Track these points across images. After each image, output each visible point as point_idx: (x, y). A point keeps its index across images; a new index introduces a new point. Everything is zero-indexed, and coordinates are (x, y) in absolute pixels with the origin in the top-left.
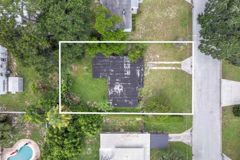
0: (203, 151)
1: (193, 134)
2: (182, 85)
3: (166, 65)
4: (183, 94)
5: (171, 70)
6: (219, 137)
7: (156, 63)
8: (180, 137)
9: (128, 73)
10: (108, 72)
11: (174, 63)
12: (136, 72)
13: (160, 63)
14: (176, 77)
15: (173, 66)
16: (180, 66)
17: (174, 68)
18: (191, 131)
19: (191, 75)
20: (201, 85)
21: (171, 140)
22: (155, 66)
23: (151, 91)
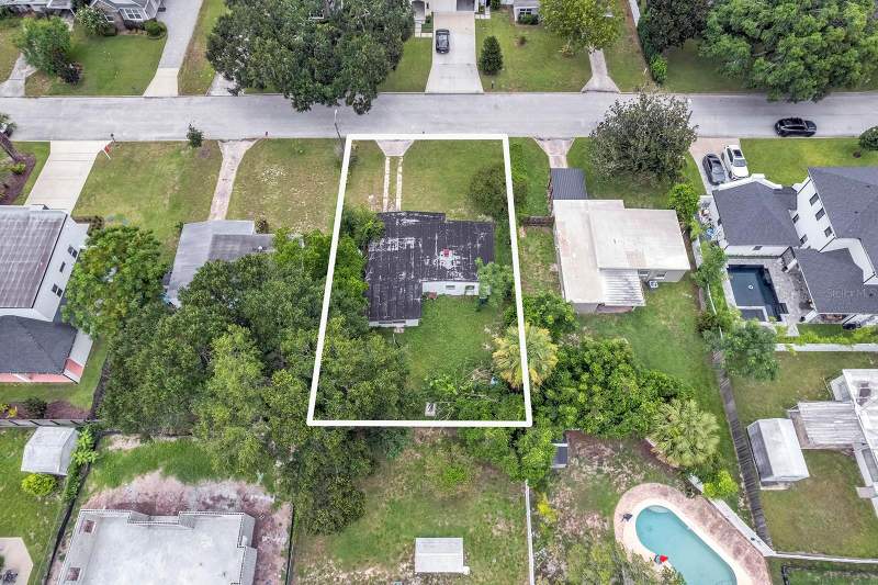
0: (582, 120)
1: (546, 137)
2: (437, 154)
3: (393, 182)
4: (459, 153)
5: (404, 174)
6: (547, 96)
7: (386, 202)
8: (557, 158)
9: (411, 241)
10: (407, 283)
11: (387, 169)
12: (409, 227)
13: (386, 194)
14: (420, 165)
15: (396, 170)
16: (394, 160)
17: (400, 169)
18: (541, 140)
19: (417, 142)
20: (438, 123)
22: (395, 204)
23: (453, 211)
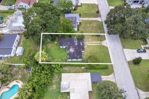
2: (104, 51)
3: (95, 43)
5: (97, 45)
7: (90, 42)
8: (108, 78)
9: (76, 44)
12: (80, 44)
13: (91, 42)
14: (100, 48)
16: (101, 43)
21: (103, 80)
22: (89, 44)
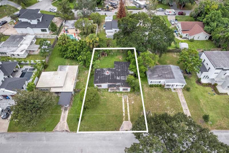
1: (64, 133)
3: (126, 109)
5: (122, 112)
8: (63, 120)
9: (118, 78)
10: (118, 68)
11: (129, 115)
12: (119, 82)
14: (117, 116)
15: (125, 114)
16: (127, 119)
17: (124, 115)
18: (67, 131)
19: (119, 130)
20: (109, 140)
22: (125, 100)
